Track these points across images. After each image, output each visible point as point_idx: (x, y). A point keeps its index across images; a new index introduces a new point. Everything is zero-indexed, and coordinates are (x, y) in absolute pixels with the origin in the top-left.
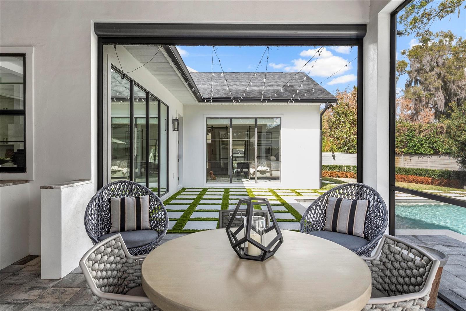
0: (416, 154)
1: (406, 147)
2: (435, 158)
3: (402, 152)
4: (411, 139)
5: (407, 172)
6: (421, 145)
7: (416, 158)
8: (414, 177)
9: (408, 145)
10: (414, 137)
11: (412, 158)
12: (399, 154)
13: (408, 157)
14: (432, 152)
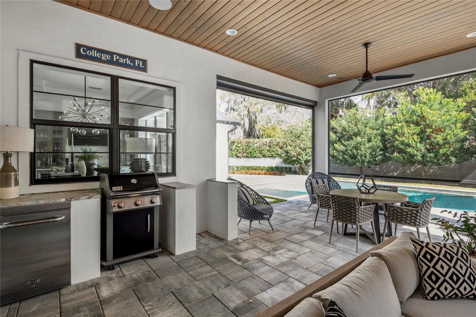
0: (252, 157)
1: (246, 152)
2: (263, 159)
3: (243, 156)
4: (249, 148)
5: (248, 168)
6: (255, 151)
7: (251, 159)
8: (254, 171)
9: (247, 152)
10: (251, 147)
11: (249, 159)
12: (241, 157)
13: (247, 159)
14: (261, 156)
